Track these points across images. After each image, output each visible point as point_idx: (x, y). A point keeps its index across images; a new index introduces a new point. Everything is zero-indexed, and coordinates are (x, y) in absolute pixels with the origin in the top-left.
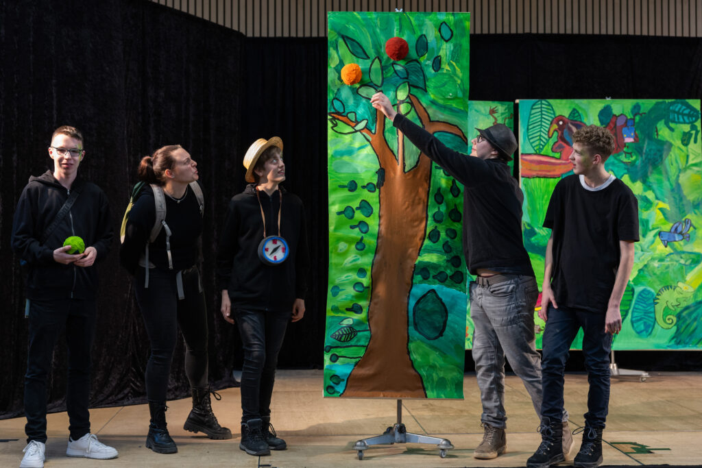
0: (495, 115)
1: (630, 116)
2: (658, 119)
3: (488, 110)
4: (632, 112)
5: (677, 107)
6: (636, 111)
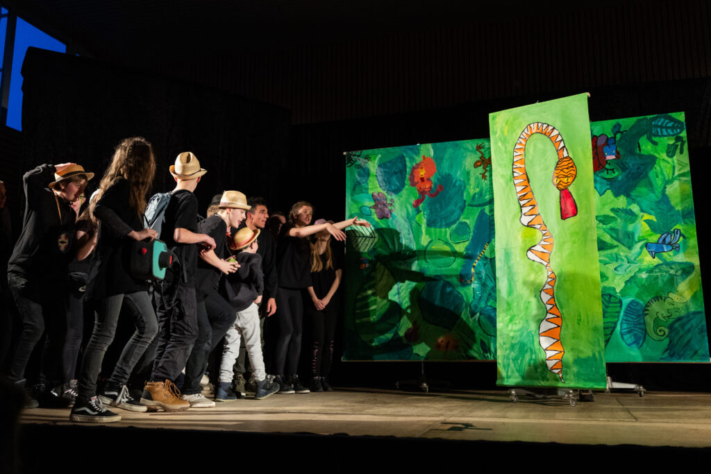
0: (482, 150)
1: (610, 135)
2: (640, 135)
4: (612, 131)
5: (659, 121)
6: (617, 129)
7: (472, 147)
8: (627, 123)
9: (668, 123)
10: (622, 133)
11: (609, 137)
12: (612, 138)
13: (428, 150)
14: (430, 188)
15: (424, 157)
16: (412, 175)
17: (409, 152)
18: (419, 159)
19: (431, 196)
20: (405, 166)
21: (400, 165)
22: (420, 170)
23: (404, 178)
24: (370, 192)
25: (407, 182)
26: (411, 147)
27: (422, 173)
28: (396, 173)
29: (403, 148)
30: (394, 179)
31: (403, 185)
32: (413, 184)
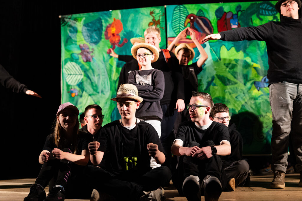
0: (154, 15)
1: (235, 12)
2: (252, 13)
3: (149, 12)
4: (236, 10)
5: (264, 6)
6: (239, 9)
7: (147, 13)
8: (245, 5)
9: (269, 7)
10: (242, 11)
11: (234, 13)
12: (235, 14)
13: (117, 14)
14: (119, 40)
15: (115, 19)
16: (106, 31)
17: (105, 16)
18: (111, 21)
19: (120, 46)
20: (102, 25)
21: (98, 25)
22: (112, 28)
23: (101, 34)
24: (78, 44)
25: (103, 36)
26: (106, 12)
27: (113, 30)
28: (95, 30)
29: (100, 13)
30: (94, 35)
31: (100, 38)
32: (107, 38)
